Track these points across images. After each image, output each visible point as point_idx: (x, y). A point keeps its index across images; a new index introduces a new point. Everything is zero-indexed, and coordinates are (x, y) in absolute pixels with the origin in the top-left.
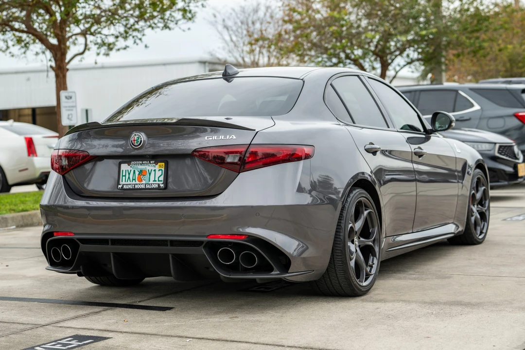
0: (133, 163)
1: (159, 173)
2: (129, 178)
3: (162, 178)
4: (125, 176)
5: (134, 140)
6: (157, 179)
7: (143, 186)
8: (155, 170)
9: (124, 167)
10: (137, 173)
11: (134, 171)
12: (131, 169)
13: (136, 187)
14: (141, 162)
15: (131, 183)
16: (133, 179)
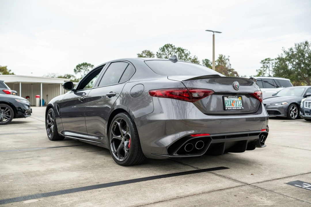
0: (229, 97)
1: (240, 102)
2: (228, 104)
3: (241, 105)
4: (227, 103)
5: (236, 86)
6: (239, 105)
7: (235, 108)
8: (238, 101)
9: (226, 99)
10: (231, 102)
11: (230, 101)
12: (229, 100)
13: (233, 108)
14: (232, 97)
15: (230, 107)
16: (230, 105)
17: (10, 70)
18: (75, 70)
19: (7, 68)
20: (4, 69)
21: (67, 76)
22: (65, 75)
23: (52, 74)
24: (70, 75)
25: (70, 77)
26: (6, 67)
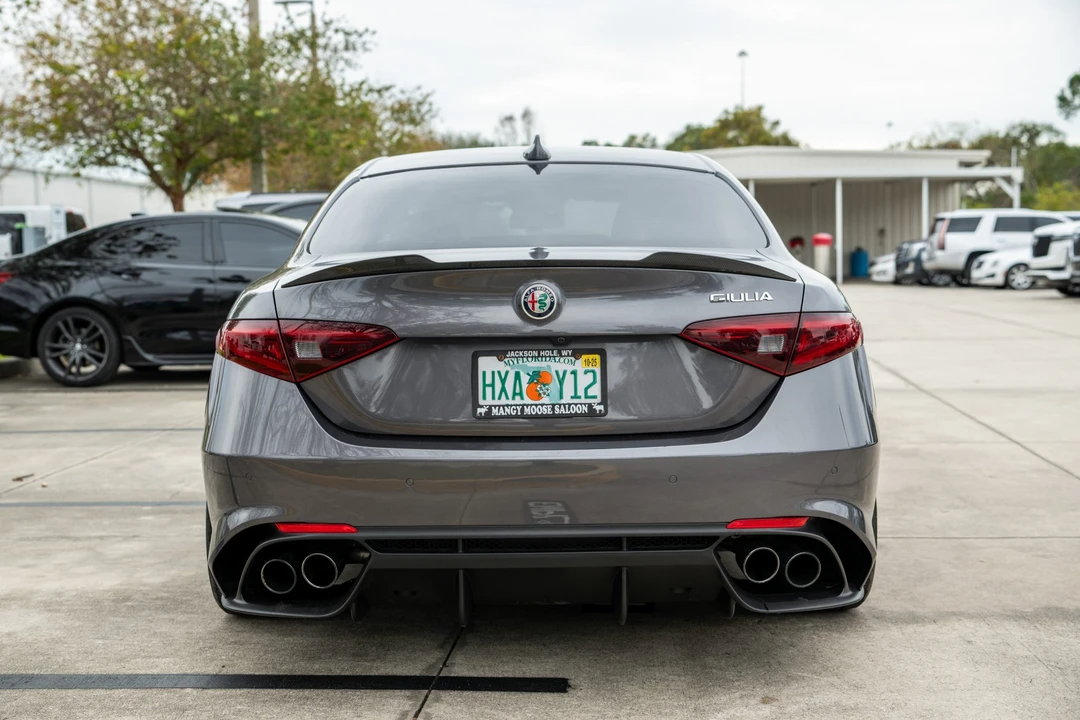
0: (512, 354)
1: (585, 379)
2: (503, 389)
3: (595, 391)
4: (492, 385)
5: (533, 302)
6: (581, 393)
7: (547, 411)
8: (574, 373)
9: (488, 364)
10: (525, 379)
11: (517, 374)
12: (508, 368)
13: (527, 411)
14: (535, 353)
15: (511, 402)
16: (515, 394)
17: (776, 123)
18: (1063, 101)
19: (765, 113)
20: (753, 118)
21: (1022, 132)
22: (1014, 128)
23: (953, 125)
24: (1034, 126)
25: (1037, 134)
26: (760, 108)
